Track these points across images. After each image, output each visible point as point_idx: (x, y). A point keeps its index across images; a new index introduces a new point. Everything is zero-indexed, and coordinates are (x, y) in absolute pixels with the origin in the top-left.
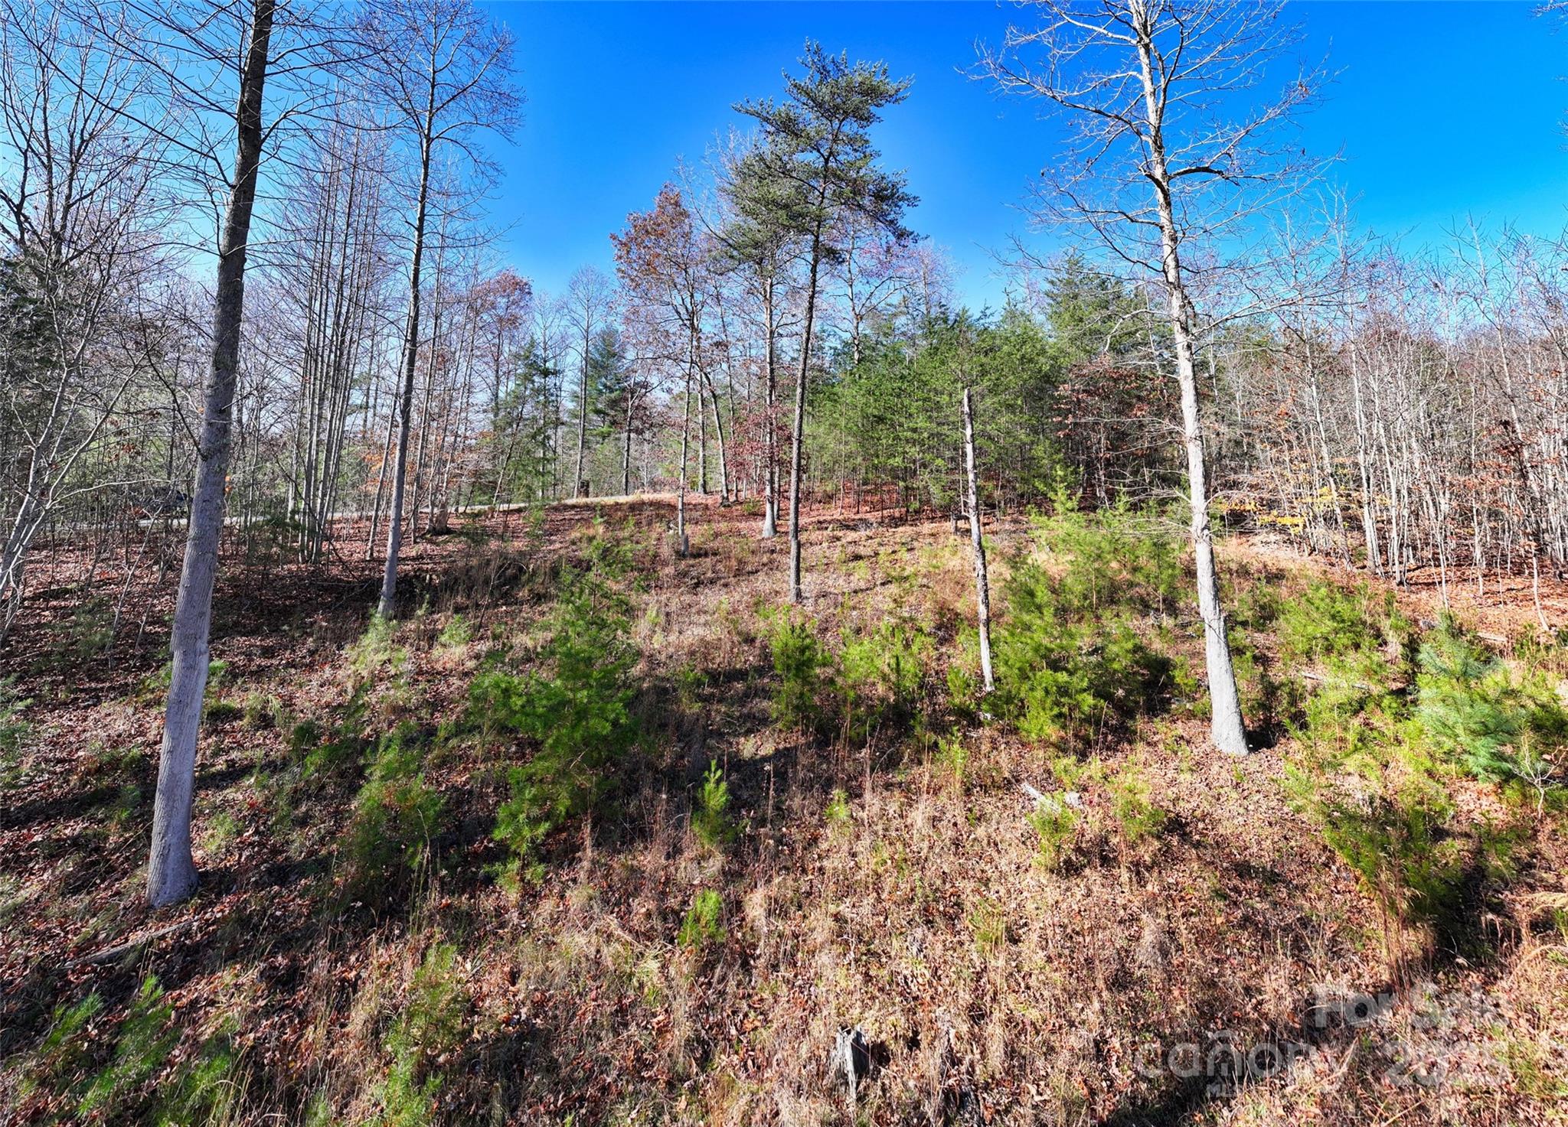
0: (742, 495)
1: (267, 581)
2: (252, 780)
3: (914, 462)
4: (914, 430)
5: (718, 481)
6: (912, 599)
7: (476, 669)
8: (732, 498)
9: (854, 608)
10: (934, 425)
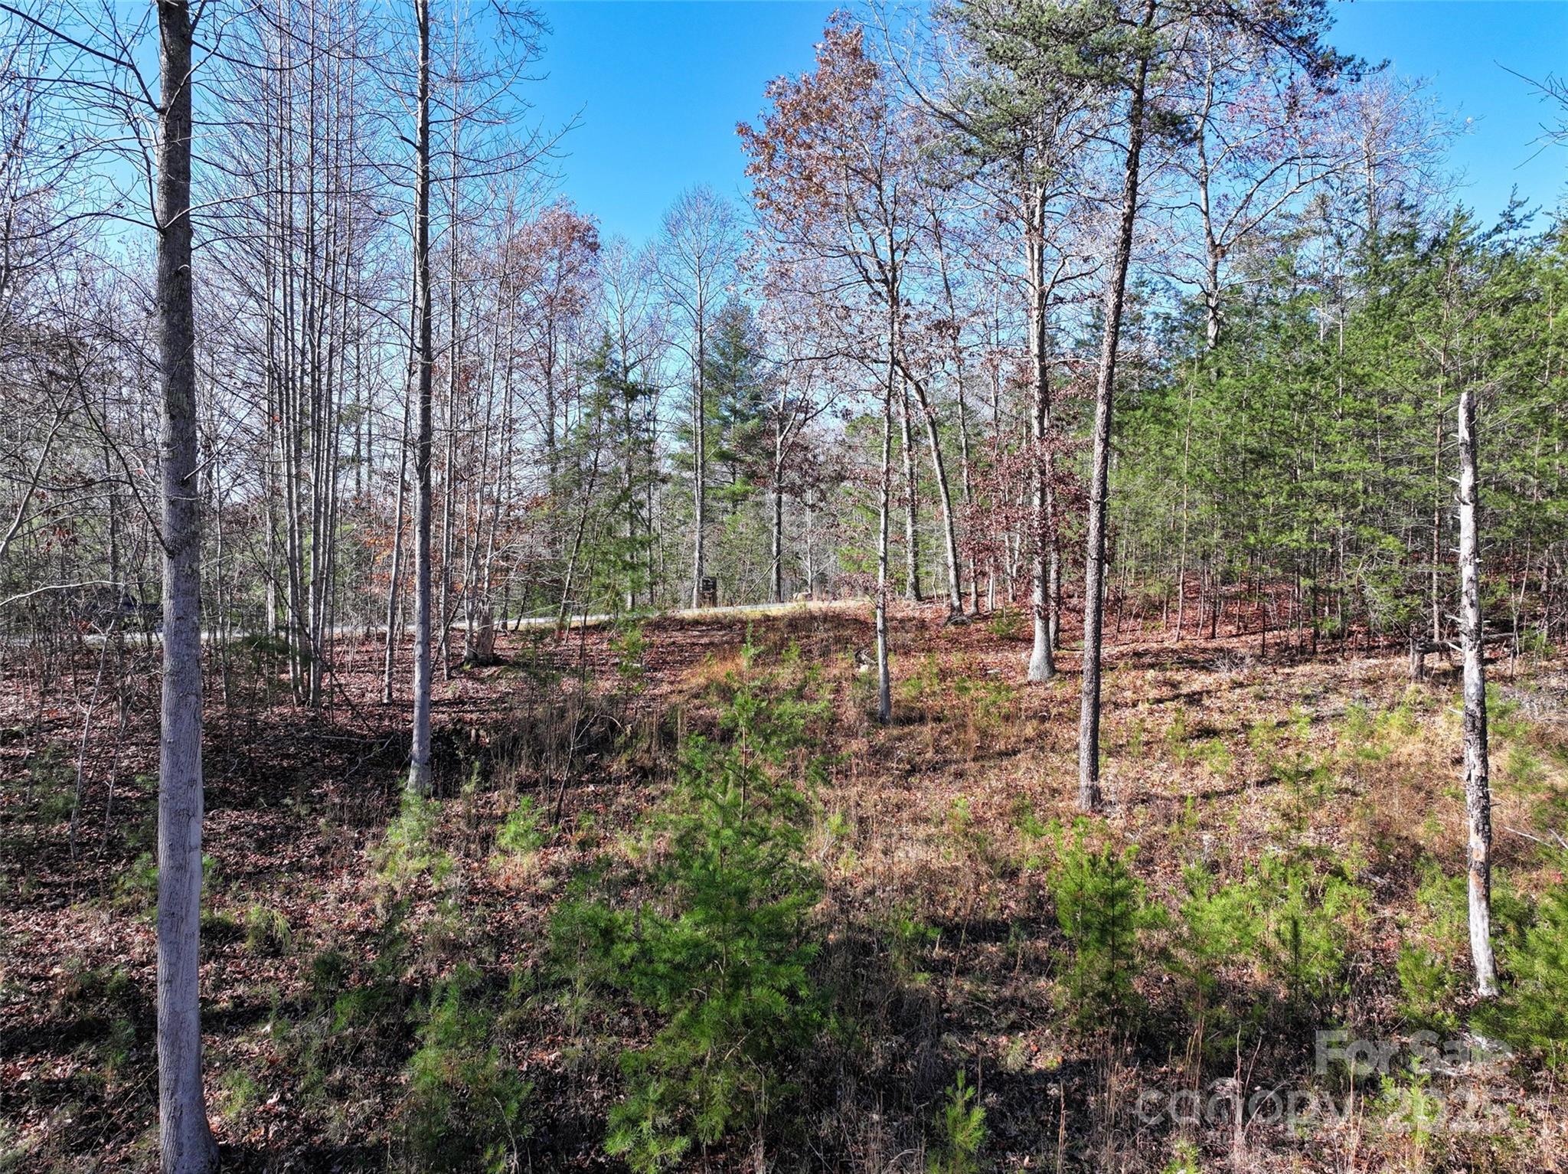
0: (988, 603)
1: (254, 731)
2: (268, 1028)
3: (1333, 539)
4: (1335, 477)
5: (940, 576)
6: (1320, 815)
7: (554, 891)
8: (970, 610)
9: (1204, 826)
10: (1379, 466)
